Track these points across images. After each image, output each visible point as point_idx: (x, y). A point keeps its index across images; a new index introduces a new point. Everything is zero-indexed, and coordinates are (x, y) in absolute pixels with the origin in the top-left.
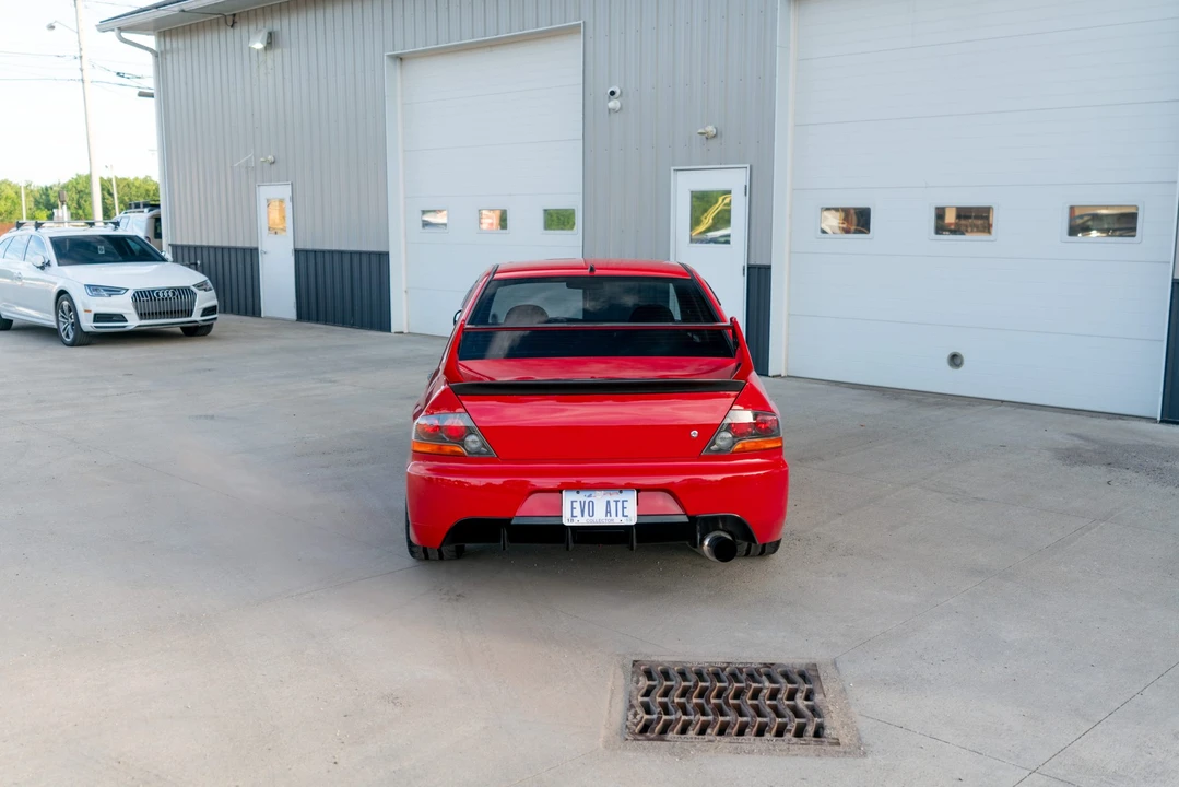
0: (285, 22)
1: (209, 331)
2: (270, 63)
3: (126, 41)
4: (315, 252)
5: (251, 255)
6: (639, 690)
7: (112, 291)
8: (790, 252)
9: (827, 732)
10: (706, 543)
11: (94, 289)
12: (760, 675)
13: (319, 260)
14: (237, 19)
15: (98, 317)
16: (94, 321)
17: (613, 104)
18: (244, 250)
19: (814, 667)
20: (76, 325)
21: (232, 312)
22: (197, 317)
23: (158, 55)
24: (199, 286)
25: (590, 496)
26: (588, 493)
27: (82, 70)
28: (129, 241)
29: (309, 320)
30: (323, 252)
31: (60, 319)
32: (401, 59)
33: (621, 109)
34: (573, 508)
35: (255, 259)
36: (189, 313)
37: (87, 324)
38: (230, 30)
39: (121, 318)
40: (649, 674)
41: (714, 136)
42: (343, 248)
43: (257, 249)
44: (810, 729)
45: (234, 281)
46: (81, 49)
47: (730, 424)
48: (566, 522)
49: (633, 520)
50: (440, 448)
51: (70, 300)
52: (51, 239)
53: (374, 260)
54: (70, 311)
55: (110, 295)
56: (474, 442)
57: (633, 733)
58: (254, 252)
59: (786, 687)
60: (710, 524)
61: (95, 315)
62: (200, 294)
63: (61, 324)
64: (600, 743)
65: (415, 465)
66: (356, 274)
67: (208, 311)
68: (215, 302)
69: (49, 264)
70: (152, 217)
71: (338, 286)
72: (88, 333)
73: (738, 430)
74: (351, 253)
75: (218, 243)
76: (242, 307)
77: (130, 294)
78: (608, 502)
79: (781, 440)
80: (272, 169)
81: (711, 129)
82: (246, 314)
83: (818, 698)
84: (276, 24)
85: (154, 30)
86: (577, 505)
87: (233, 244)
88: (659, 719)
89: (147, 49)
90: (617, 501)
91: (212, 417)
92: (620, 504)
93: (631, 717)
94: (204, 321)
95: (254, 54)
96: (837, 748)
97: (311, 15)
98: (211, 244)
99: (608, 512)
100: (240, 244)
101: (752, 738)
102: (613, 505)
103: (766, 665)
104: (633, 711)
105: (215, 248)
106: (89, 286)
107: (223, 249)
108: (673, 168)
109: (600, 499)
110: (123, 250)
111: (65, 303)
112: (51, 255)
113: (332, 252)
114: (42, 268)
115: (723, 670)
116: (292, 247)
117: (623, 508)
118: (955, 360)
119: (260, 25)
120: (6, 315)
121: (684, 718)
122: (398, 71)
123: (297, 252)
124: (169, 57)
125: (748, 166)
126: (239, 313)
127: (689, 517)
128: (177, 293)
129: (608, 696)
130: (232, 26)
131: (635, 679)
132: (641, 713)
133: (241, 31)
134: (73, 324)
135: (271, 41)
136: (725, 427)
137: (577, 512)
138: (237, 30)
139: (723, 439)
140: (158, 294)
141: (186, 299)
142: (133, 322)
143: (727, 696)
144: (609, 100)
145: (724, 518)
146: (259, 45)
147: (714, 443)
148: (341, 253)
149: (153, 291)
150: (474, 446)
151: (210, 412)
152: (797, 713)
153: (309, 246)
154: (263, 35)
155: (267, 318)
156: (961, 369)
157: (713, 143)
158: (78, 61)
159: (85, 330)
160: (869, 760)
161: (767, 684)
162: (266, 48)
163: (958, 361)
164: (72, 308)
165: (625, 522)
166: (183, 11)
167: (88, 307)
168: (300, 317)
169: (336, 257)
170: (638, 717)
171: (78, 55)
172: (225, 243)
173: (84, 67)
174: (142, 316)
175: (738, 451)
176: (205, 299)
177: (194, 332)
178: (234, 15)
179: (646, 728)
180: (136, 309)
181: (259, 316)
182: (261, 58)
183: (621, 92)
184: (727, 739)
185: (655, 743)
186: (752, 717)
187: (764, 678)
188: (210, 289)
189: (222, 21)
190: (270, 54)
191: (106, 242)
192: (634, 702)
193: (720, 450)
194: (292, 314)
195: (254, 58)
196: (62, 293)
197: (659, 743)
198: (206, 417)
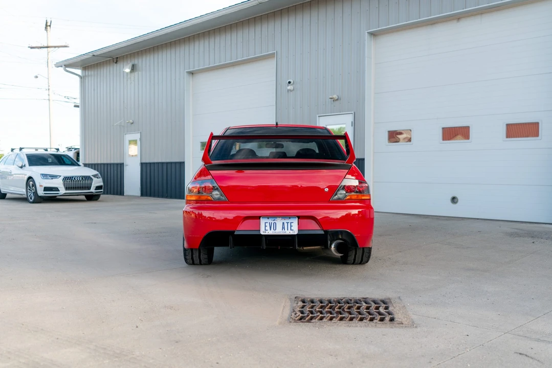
0: (140, 60)
1: (98, 198)
2: (132, 78)
3: (67, 71)
4: (150, 163)
5: (121, 166)
6: (298, 306)
7: (53, 177)
8: (374, 152)
9: (396, 319)
10: (333, 246)
11: (45, 176)
12: (361, 301)
13: (152, 168)
14: (118, 59)
15: (46, 189)
16: (44, 191)
17: (290, 87)
18: (117, 164)
19: (389, 299)
20: (36, 193)
21: (110, 194)
22: (93, 190)
23: (82, 78)
24: (95, 176)
25: (274, 220)
26: (273, 219)
27: (49, 95)
28: (63, 157)
29: (146, 195)
30: (154, 163)
31: (28, 191)
32: (192, 74)
33: (293, 90)
34: (265, 226)
35: (122, 168)
36: (89, 188)
37: (41, 192)
38: (115, 64)
39: (57, 189)
40: (304, 302)
41: (337, 100)
42: (164, 161)
43: (123, 164)
44: (387, 318)
45: (112, 178)
46: (49, 86)
47: (345, 186)
48: (262, 233)
49: (296, 233)
50: (200, 197)
51: (34, 181)
52: (27, 155)
53: (178, 166)
54: (33, 186)
55: (52, 179)
56: (217, 194)
57: (295, 320)
58: (122, 165)
59: (373, 305)
60: (335, 235)
61: (45, 188)
62: (95, 179)
63: (28, 193)
64: (277, 323)
65: (188, 206)
66: (169, 172)
67: (98, 188)
68: (102, 184)
69: (25, 166)
70: (76, 153)
71: (160, 179)
72: (41, 197)
73: (349, 189)
74: (167, 163)
75: (105, 162)
76: (116, 191)
77: (62, 178)
78: (283, 223)
79: (370, 195)
80: (132, 126)
81: (335, 96)
82: (117, 194)
83: (391, 309)
84: (136, 61)
85: (81, 66)
86: (268, 225)
87: (112, 162)
88: (308, 316)
89: (77, 75)
90: (288, 223)
91: (95, 223)
92: (289, 224)
93: (293, 314)
94: (96, 192)
95: (125, 75)
96: (402, 325)
97: (152, 57)
98: (102, 162)
99: (283, 228)
100: (116, 162)
101: (357, 322)
102: (286, 225)
103: (363, 298)
104: (295, 313)
105: (104, 164)
106: (42, 174)
107: (107, 164)
108: (318, 116)
109: (279, 222)
110: (60, 160)
111: (31, 183)
112: (26, 162)
113: (158, 163)
114: (21, 167)
115: (342, 300)
116: (140, 162)
117: (291, 226)
118: (454, 200)
119: (129, 61)
120: (3, 191)
121: (321, 315)
122: (191, 79)
123: (142, 164)
124: (87, 78)
125: (353, 112)
126: (114, 194)
127: (324, 231)
128: (84, 178)
129: (282, 309)
130: (116, 63)
131: (296, 302)
132: (299, 313)
133: (120, 65)
134: (34, 193)
135: (133, 68)
136: (342, 188)
137: (268, 228)
138: (118, 65)
139: (341, 194)
140: (75, 178)
141: (88, 182)
142: (62, 191)
143: (344, 309)
144: (288, 86)
145: (341, 232)
146: (128, 70)
147: (336, 194)
148: (162, 163)
149: (72, 177)
150: (217, 197)
151: (95, 222)
152: (380, 314)
153: (148, 161)
154: (130, 65)
155: (126, 196)
156: (457, 204)
157: (337, 102)
158: (47, 91)
159: (39, 195)
160: (419, 329)
161: (364, 304)
162: (131, 72)
163: (456, 200)
164: (34, 185)
165: (292, 233)
166: (94, 55)
167: (41, 184)
168: (142, 195)
169: (160, 165)
170: (297, 315)
171: (47, 88)
172: (109, 162)
173: (50, 94)
174: (67, 188)
175: (348, 199)
176: (97, 182)
177: (91, 198)
178: (117, 58)
179: (301, 319)
180: (64, 185)
181: (123, 195)
182: (129, 76)
183: (294, 82)
184: (343, 322)
185: (305, 323)
186: (356, 315)
187: (363, 302)
188: (100, 178)
189: (112, 61)
190: (133, 74)
191: (52, 157)
192: (296, 310)
193: (339, 199)
194: (138, 193)
195: (125, 77)
196: (30, 178)
197: (308, 323)
198: (92, 223)
